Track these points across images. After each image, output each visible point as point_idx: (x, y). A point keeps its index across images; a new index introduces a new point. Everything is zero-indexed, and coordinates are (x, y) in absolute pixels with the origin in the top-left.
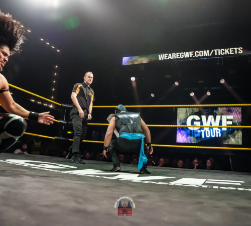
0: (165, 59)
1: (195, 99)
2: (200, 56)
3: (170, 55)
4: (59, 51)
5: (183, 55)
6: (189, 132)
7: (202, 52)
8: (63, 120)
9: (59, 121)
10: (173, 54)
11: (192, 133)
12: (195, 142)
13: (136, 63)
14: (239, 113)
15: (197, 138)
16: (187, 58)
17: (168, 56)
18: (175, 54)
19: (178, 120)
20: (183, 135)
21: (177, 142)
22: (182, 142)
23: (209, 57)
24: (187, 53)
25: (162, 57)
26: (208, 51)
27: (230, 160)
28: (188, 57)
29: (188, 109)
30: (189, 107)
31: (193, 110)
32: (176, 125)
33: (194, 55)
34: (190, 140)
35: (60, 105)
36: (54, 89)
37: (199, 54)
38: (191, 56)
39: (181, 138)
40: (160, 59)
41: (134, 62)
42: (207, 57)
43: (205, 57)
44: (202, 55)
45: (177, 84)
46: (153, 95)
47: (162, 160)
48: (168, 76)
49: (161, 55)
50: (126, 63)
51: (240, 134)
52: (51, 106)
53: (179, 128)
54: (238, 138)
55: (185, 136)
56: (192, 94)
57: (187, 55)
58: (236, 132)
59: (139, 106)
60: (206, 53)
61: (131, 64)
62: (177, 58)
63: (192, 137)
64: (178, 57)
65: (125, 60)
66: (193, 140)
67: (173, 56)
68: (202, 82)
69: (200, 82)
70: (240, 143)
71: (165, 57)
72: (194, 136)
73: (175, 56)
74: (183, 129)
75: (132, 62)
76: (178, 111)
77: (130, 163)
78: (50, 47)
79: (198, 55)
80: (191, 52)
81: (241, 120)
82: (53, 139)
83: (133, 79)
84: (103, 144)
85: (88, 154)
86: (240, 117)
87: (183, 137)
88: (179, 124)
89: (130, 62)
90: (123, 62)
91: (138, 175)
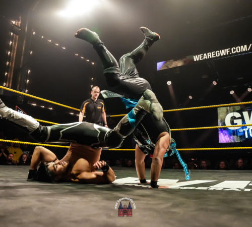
0: (200, 59)
1: (235, 97)
2: (237, 52)
3: (205, 54)
4: (93, 63)
5: (219, 54)
6: (231, 132)
7: (239, 47)
10: (208, 54)
11: (235, 133)
12: (239, 141)
13: (171, 67)
15: (241, 137)
16: (223, 56)
17: (203, 56)
18: (210, 53)
19: (219, 120)
20: (226, 135)
21: (220, 142)
22: (225, 142)
23: (248, 51)
24: (223, 51)
25: (196, 58)
26: (246, 46)
28: (225, 54)
29: (228, 108)
30: (230, 106)
31: (234, 109)
32: (218, 125)
33: (231, 51)
34: (234, 140)
37: (236, 50)
38: (227, 54)
39: (223, 138)
40: (195, 60)
41: (169, 66)
42: (245, 52)
43: (243, 52)
44: (240, 51)
45: (215, 83)
46: (190, 97)
48: (204, 77)
49: (196, 56)
50: (160, 68)
53: (220, 128)
55: (227, 135)
56: (232, 92)
57: (223, 53)
60: (244, 48)
61: (165, 68)
62: (213, 57)
63: (235, 136)
64: (214, 55)
65: (160, 65)
66: (236, 139)
67: (208, 56)
68: (242, 78)
69: (239, 79)
71: (200, 57)
72: (237, 135)
73: (210, 55)
76: (218, 111)
78: (84, 60)
79: (235, 52)
80: (227, 50)
83: (169, 83)
85: (130, 161)
87: (226, 137)
88: (220, 124)
89: (165, 66)
90: (158, 67)
91: (178, 180)
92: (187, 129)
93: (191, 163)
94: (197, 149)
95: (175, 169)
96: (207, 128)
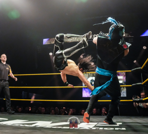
14: (124, 76)
21: (83, 97)
22: (87, 97)
27: (118, 108)
30: (91, 73)
31: (93, 75)
32: (82, 86)
33: (93, 37)
37: (96, 36)
38: (91, 38)
39: (85, 94)
45: (82, 57)
47: (71, 110)
50: (45, 43)
51: (125, 90)
53: (84, 88)
54: (124, 93)
58: (122, 88)
59: (56, 74)
61: (49, 44)
70: (125, 95)
74: (86, 88)
75: (50, 42)
81: (125, 80)
83: (51, 54)
84: (30, 101)
85: (20, 109)
86: (125, 78)
87: (87, 93)
88: (84, 84)
90: (44, 42)
91: (51, 122)
95: (52, 114)
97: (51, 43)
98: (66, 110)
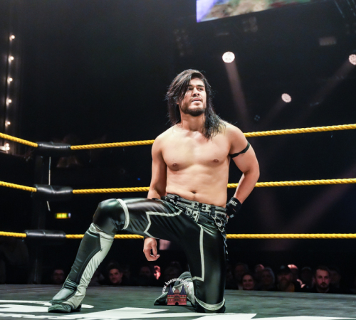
8: (44, 183)
9: (34, 189)
13: (235, 13)
35: (35, 145)
36: (9, 101)
41: (230, 10)
45: (354, 59)
46: (286, 98)
48: (326, 42)
50: (205, 16)
52: (6, 148)
61: (221, 16)
65: (205, 7)
75: (225, 12)
77: (237, 288)
82: (21, 238)
83: (229, 57)
89: (217, 11)
90: (198, 13)
92: (276, 183)
93: (287, 277)
94: (302, 235)
96: (328, 181)
97: (227, 14)
98: (297, 273)
